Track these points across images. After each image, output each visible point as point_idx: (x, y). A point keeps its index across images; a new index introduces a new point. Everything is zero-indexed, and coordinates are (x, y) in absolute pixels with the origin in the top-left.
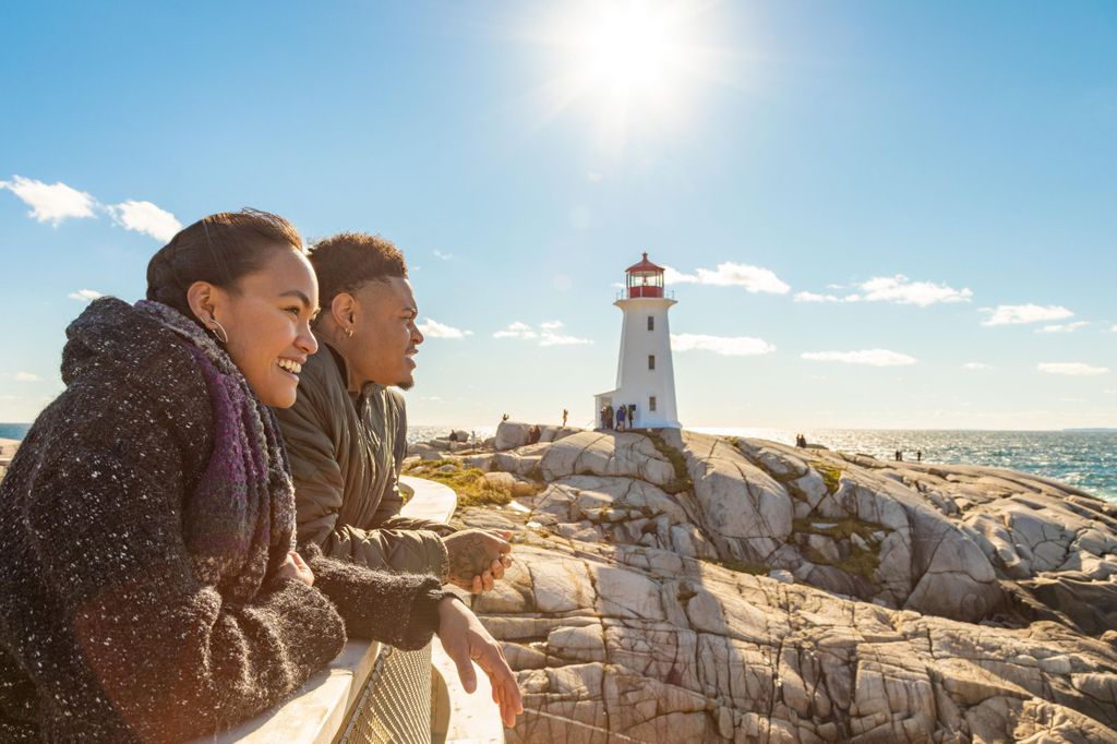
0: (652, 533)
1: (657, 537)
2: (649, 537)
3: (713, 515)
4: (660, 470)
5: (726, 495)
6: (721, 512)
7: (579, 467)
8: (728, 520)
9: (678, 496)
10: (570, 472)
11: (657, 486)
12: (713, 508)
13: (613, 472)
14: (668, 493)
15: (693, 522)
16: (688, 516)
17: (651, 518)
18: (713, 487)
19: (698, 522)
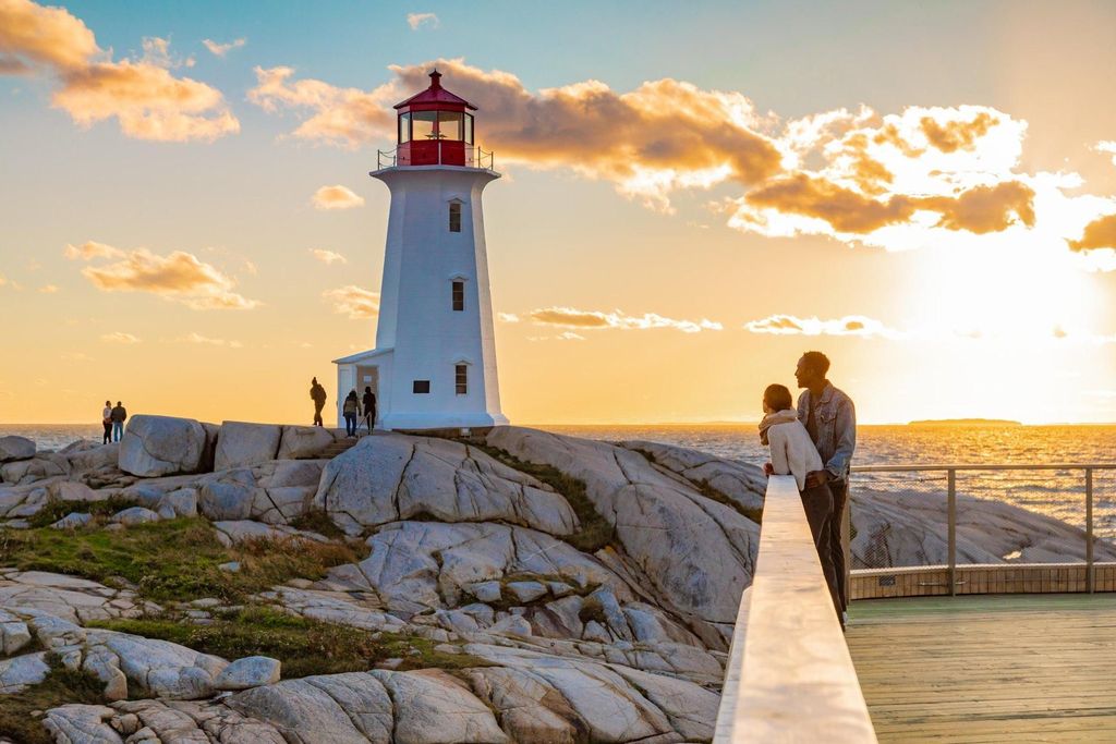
0: (598, 621)
1: (608, 627)
2: (595, 628)
3: (677, 586)
4: (550, 508)
5: (696, 549)
6: (694, 579)
7: (406, 507)
8: (710, 592)
9: (602, 554)
10: (393, 515)
11: (559, 538)
12: (677, 573)
13: (470, 514)
14: (583, 549)
15: (643, 600)
16: (632, 590)
17: (583, 595)
18: (669, 535)
19: (652, 600)
